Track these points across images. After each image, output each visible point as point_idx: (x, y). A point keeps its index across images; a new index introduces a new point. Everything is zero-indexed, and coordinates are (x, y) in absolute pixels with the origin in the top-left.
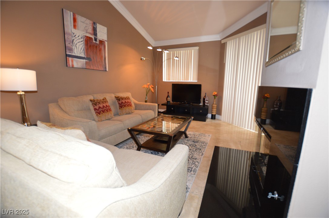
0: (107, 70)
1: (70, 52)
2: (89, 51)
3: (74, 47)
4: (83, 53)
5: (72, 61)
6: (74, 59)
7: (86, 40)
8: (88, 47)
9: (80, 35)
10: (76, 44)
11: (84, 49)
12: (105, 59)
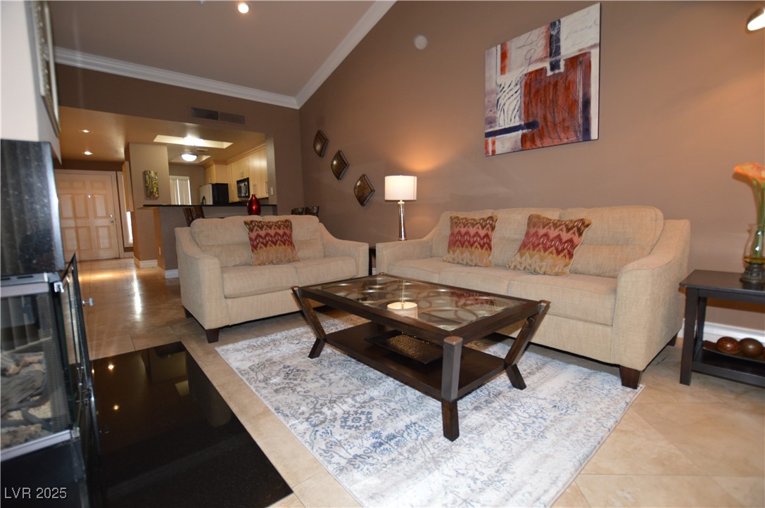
0: (594, 135)
1: (491, 127)
2: (534, 104)
3: (499, 113)
4: (517, 118)
5: (494, 143)
6: (497, 137)
7: (526, 84)
8: (532, 96)
9: (514, 80)
10: (504, 105)
11: (520, 107)
12: (587, 103)
